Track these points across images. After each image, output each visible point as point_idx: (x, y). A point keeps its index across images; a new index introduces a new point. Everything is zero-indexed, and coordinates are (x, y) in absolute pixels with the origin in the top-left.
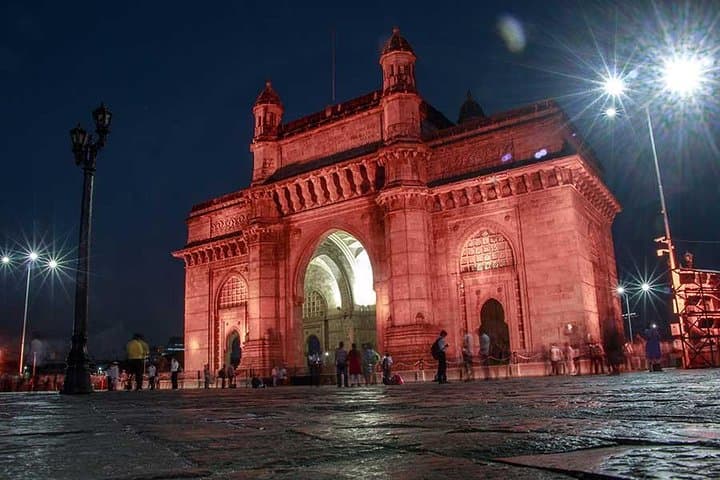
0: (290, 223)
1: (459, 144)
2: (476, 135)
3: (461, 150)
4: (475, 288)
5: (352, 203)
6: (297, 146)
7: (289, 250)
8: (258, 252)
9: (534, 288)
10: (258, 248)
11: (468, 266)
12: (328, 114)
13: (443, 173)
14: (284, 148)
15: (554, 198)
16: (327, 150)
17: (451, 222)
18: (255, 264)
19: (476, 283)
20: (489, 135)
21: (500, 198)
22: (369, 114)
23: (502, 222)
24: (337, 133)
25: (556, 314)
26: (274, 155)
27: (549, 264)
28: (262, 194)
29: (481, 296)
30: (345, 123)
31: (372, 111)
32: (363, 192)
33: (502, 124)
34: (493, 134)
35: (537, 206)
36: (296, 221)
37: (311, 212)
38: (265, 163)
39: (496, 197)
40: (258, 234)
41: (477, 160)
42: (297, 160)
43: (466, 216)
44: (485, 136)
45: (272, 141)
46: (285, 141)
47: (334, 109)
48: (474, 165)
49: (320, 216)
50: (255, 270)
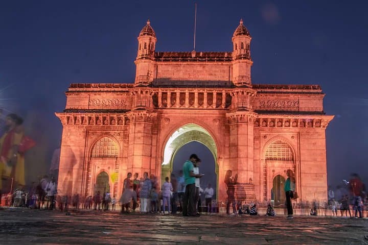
0: (161, 113)
1: (271, 94)
2: (281, 93)
3: (271, 97)
4: (272, 169)
5: (208, 111)
6: (170, 68)
7: (160, 130)
8: (142, 127)
9: (305, 173)
10: (143, 125)
11: (269, 157)
12: (194, 55)
13: (260, 107)
14: (160, 67)
15: (317, 133)
16: (192, 77)
17: (263, 134)
18: (140, 135)
19: (273, 166)
20: (288, 94)
21: (291, 127)
22: (222, 64)
23: (290, 138)
24: (199, 68)
25: (314, 187)
26: (152, 69)
27: (312, 163)
28: (147, 92)
29: (275, 173)
30: (206, 65)
31: (224, 63)
32: (217, 107)
33: (294, 91)
34: (290, 95)
35: (309, 135)
36: (167, 113)
37: (179, 110)
38: (148, 73)
39: (289, 126)
40: (144, 116)
41: (280, 105)
42: (169, 76)
43: (272, 132)
44: (286, 95)
45: (152, 60)
46: (161, 63)
47: (198, 54)
48: (277, 107)
49: (185, 114)
50: (139, 138)
